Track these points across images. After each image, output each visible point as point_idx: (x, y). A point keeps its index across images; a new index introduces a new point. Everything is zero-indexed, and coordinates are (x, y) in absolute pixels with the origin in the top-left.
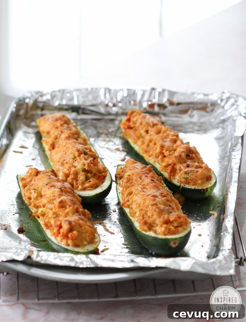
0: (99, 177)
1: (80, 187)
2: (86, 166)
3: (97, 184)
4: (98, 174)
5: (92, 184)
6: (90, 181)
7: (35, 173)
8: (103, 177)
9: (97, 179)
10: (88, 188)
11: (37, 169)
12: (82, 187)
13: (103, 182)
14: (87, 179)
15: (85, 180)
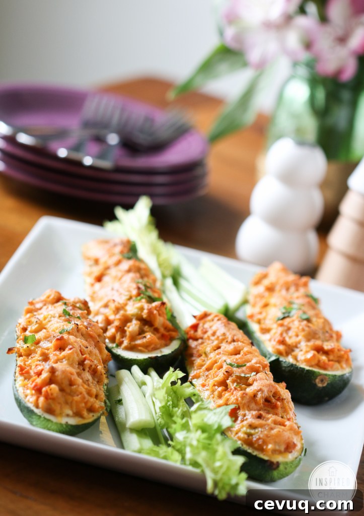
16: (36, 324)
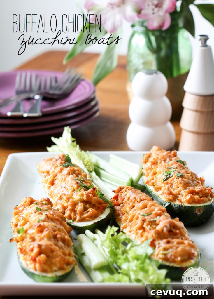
0: (99, 208)
1: (78, 218)
2: (85, 196)
3: (96, 214)
4: (97, 205)
5: (90, 214)
6: (88, 211)
7: (29, 202)
8: (102, 207)
9: (96, 210)
10: (87, 219)
11: (32, 199)
12: (80, 217)
13: (102, 213)
14: (85, 209)
15: (83, 210)
16: (22, 221)
